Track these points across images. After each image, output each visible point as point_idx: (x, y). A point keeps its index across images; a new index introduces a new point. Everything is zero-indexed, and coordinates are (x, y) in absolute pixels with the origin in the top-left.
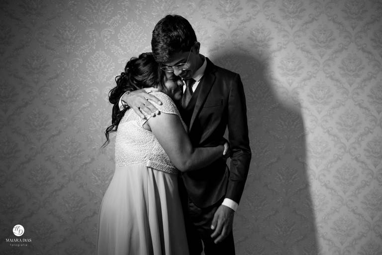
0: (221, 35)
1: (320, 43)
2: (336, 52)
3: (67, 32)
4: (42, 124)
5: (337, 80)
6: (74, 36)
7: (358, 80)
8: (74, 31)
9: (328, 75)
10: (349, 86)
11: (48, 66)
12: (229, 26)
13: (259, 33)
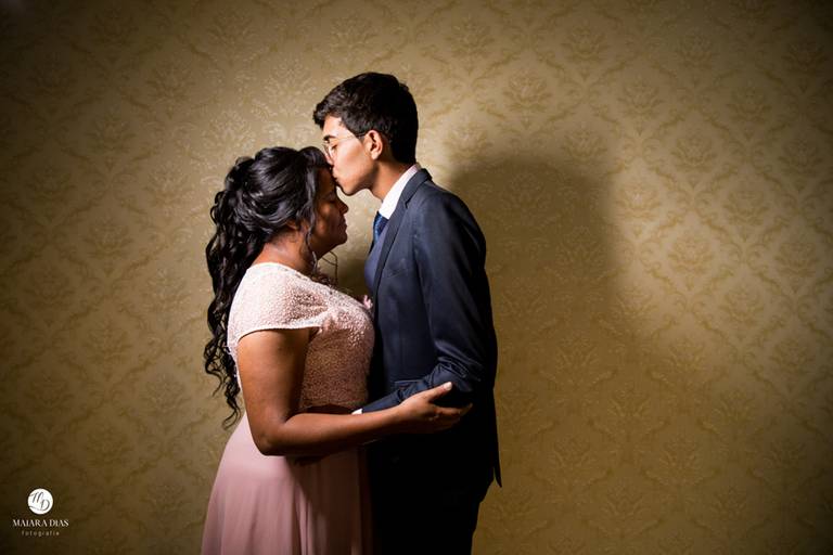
0: (513, 141)
1: (691, 160)
2: (718, 178)
3: (229, 129)
4: (174, 297)
5: (721, 230)
6: (242, 137)
7: (759, 229)
8: (242, 127)
9: (704, 220)
10: (742, 240)
11: (191, 189)
12: (527, 125)
13: (581, 139)
